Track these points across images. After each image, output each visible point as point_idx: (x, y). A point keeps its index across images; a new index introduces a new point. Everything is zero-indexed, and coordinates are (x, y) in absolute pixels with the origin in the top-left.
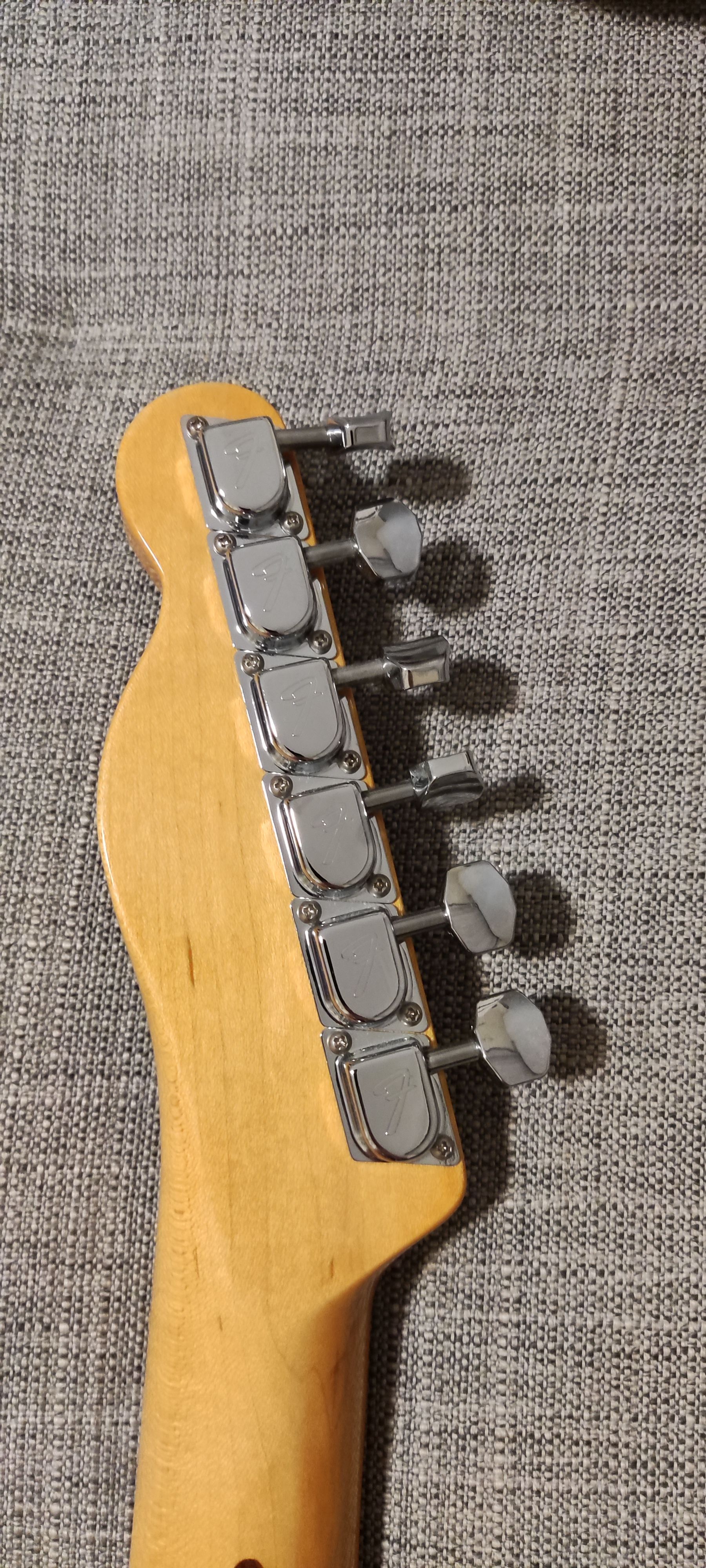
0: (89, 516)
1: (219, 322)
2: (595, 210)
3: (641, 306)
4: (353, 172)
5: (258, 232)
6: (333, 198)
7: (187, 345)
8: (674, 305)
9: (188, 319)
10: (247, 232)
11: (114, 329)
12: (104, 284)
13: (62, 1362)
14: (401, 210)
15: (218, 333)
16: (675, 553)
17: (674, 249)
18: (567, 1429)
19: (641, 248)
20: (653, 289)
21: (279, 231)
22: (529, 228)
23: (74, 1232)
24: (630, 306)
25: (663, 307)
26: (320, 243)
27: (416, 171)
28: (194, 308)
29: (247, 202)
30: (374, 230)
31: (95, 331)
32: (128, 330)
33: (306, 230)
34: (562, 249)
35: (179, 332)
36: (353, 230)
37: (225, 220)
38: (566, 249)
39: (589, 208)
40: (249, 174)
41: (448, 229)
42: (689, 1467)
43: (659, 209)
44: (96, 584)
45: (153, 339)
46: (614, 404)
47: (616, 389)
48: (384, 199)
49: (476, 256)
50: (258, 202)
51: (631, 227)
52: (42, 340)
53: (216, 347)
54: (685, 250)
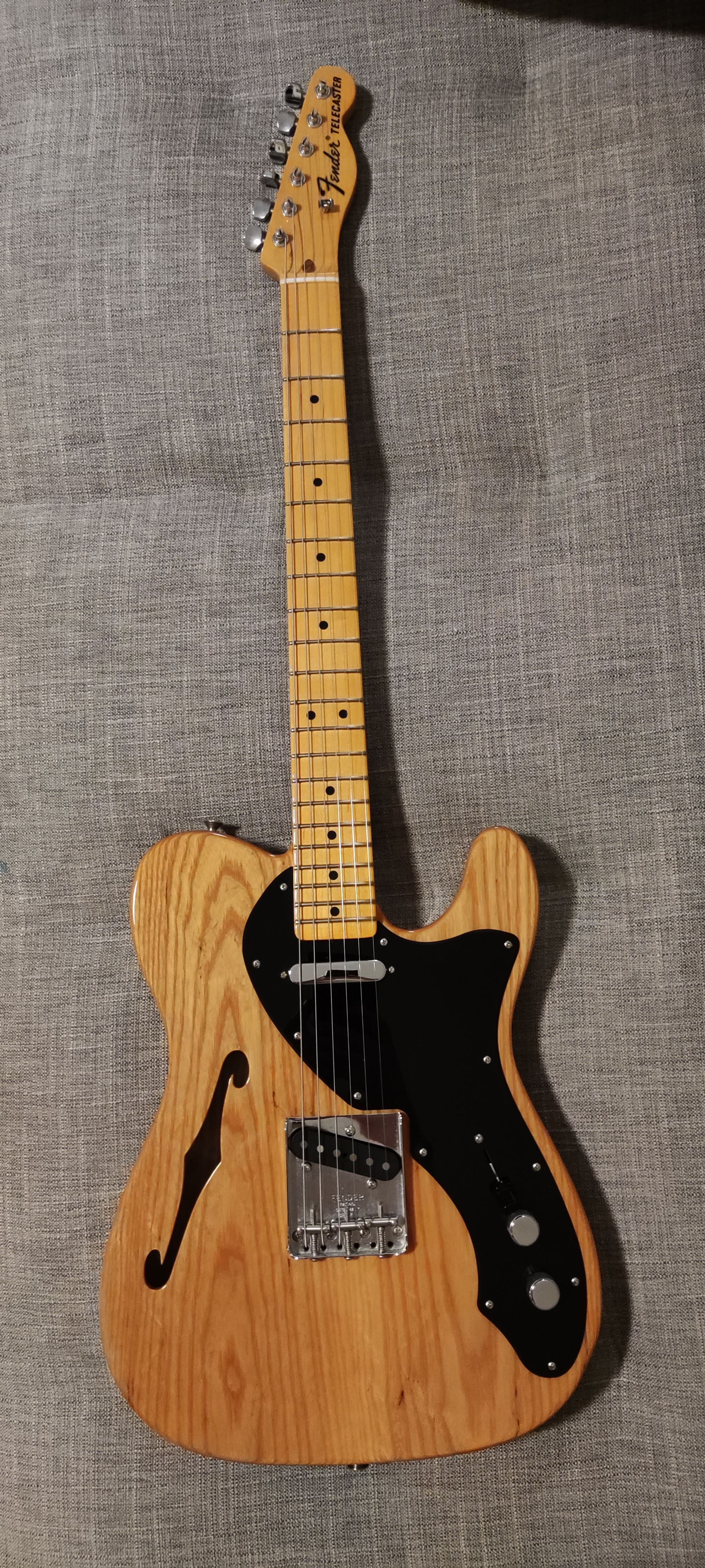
0: (246, 145)
1: (275, 88)
2: (380, 42)
3: (396, 69)
4: (308, 39)
5: (283, 60)
6: (303, 47)
7: (266, 97)
8: (406, 68)
9: (265, 89)
10: (279, 60)
11: (243, 94)
12: (239, 81)
13: (274, 358)
14: (324, 48)
15: (275, 91)
16: (412, 134)
17: (404, 51)
18: (406, 357)
19: (394, 52)
20: (399, 63)
21: (289, 59)
22: (361, 50)
23: (272, 326)
24: (393, 69)
25: (403, 69)
26: (301, 61)
27: (326, 36)
28: (266, 85)
29: (279, 51)
30: (316, 55)
31: (237, 96)
32: (248, 94)
33: (297, 58)
34: (371, 54)
35: (263, 92)
36: (311, 56)
37: (272, 58)
38: (373, 55)
39: (378, 42)
40: (278, 43)
41: (338, 53)
42: (438, 362)
43: (398, 40)
44: (252, 163)
45: (256, 95)
46: (391, 97)
47: (392, 93)
48: (318, 46)
49: (347, 60)
50: (282, 51)
51: (391, 46)
52: (222, 100)
53: (275, 96)
54: (407, 51)
